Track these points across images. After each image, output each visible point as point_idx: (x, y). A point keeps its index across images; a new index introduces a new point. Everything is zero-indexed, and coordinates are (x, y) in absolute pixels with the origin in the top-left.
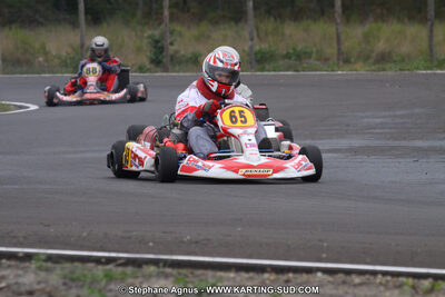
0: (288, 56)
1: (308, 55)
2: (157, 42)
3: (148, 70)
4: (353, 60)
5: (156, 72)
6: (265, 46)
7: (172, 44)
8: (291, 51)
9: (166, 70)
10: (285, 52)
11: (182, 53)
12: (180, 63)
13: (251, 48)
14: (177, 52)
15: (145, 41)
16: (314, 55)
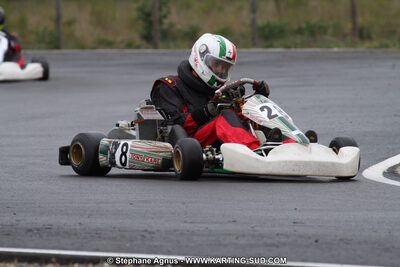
0: (300, 31)
1: (323, 30)
2: (148, 15)
3: (138, 47)
4: (374, 36)
5: (147, 48)
6: (274, 20)
7: (165, 17)
8: (304, 25)
9: (156, 47)
10: (296, 27)
11: (179, 27)
12: (174, 39)
13: (253, 22)
14: (171, 25)
15: (134, 14)
16: (330, 31)
